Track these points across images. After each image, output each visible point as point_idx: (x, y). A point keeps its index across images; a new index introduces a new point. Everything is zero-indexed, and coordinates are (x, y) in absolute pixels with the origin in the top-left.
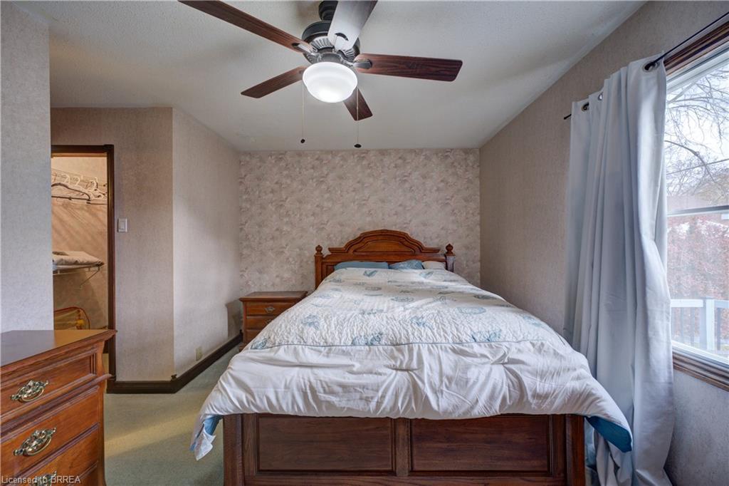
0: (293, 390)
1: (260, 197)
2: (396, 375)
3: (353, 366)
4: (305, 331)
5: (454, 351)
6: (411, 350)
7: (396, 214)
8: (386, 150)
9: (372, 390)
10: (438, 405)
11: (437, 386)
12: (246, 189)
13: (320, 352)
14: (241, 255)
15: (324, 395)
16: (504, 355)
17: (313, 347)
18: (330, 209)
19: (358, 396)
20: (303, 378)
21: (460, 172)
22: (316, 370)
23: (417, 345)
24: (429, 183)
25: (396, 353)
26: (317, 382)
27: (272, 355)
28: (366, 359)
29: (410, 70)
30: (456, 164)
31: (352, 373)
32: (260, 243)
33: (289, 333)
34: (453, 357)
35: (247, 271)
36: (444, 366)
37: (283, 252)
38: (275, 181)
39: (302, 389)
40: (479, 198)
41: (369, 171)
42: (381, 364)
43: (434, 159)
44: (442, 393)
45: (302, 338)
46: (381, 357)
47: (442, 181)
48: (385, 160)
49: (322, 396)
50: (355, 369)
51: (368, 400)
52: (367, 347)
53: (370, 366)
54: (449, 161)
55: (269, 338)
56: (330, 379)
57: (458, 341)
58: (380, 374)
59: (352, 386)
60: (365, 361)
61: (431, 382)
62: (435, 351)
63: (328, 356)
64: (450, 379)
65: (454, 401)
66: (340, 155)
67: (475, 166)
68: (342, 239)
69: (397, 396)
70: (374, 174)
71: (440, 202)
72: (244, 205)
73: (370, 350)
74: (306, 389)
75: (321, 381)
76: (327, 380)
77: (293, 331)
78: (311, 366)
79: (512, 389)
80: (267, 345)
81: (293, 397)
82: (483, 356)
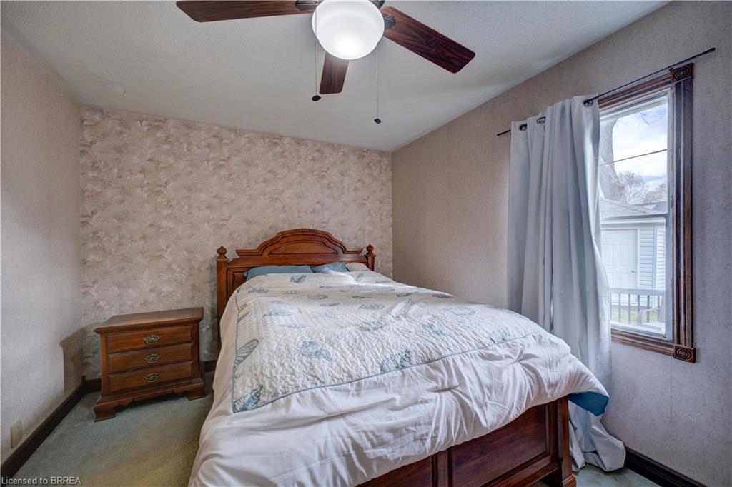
0: (332, 459)
1: (120, 177)
2: (441, 398)
3: (393, 399)
4: (316, 367)
5: (483, 357)
6: (447, 365)
7: (314, 211)
8: (303, 140)
9: (425, 424)
10: (486, 420)
11: (482, 399)
12: (94, 163)
13: (347, 391)
14: (84, 262)
15: (375, 450)
16: (522, 352)
17: (336, 387)
18: (233, 201)
19: (411, 437)
20: (341, 436)
21: (376, 173)
22: (351, 419)
23: (450, 357)
24: (347, 181)
25: (433, 372)
26: (361, 436)
27: (282, 413)
28: (404, 386)
29: (427, 47)
30: (371, 165)
31: (396, 409)
32: (121, 244)
33: (294, 374)
34: (484, 363)
35: (96, 286)
36: (480, 376)
37: (160, 257)
38: (148, 156)
39: (343, 452)
40: (391, 200)
41: (283, 160)
42: (423, 388)
43: (352, 157)
44: (486, 405)
45: (315, 377)
46: (419, 381)
47: (359, 181)
48: (301, 150)
49: (371, 452)
50: (398, 403)
51: (422, 439)
52: (399, 372)
53: (412, 394)
54: (366, 161)
55: (262, 387)
56: (374, 425)
57: (482, 346)
58: (426, 402)
59: (403, 427)
60: (403, 389)
61: (475, 397)
62: (468, 360)
63: (358, 395)
64: (490, 389)
65: (497, 411)
66: (246, 136)
67: (388, 169)
68: (249, 238)
69: (448, 423)
70: (289, 164)
71: (357, 202)
72: (89, 186)
73: (404, 375)
74: (348, 451)
75: (365, 432)
76: (372, 428)
77: (297, 369)
78: (343, 415)
79: (532, 384)
80: (263, 399)
81: (334, 468)
82: (507, 357)
